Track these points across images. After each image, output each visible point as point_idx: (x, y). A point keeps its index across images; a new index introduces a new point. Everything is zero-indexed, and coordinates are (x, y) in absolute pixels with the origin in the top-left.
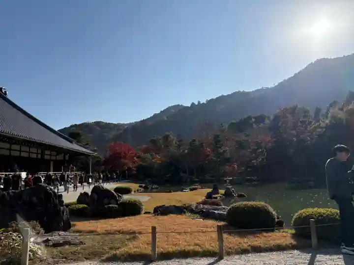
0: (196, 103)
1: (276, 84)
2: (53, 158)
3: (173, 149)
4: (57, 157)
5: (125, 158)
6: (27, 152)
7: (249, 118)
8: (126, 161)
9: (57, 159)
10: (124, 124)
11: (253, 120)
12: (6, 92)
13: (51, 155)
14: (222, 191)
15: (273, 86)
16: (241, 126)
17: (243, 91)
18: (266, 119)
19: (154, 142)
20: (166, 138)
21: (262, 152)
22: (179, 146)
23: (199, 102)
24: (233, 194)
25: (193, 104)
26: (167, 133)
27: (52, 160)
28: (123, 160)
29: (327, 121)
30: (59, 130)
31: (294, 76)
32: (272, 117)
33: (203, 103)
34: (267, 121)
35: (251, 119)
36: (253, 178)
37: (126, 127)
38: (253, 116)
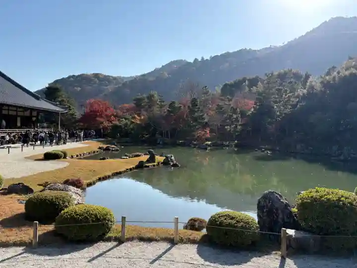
0: (200, 60)
1: (286, 43)
2: (20, 114)
4: (25, 112)
5: (101, 116)
7: (244, 80)
8: (102, 120)
9: (25, 115)
11: (247, 82)
13: (17, 111)
15: (282, 45)
17: (250, 49)
20: (150, 97)
23: (203, 58)
25: (196, 60)
27: (19, 116)
28: (99, 119)
29: (305, 91)
31: (305, 35)
33: (207, 60)
34: (260, 85)
35: (245, 82)
36: (224, 143)
37: (125, 80)
38: (248, 78)
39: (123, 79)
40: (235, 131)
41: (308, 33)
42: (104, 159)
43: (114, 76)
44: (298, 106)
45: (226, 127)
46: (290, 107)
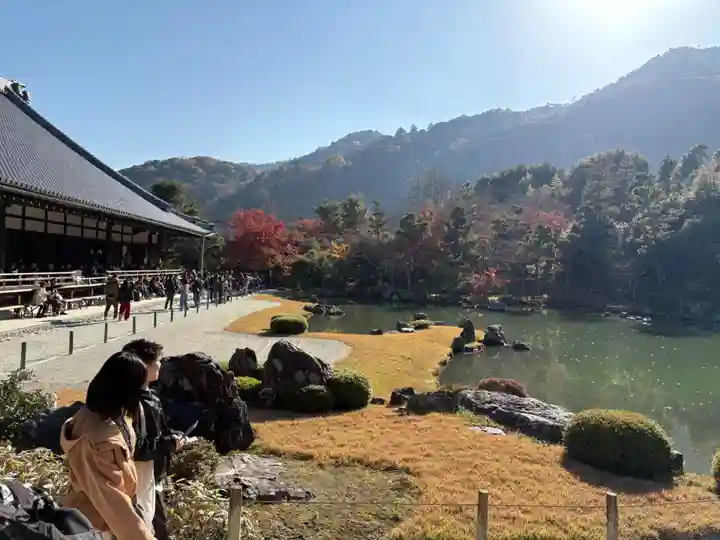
0: (408, 130)
1: (578, 98)
2: (127, 239)
3: (364, 230)
4: (134, 236)
5: (268, 244)
6: (78, 226)
7: (521, 172)
8: (271, 251)
9: (135, 241)
10: (255, 166)
11: (529, 176)
12: (24, 93)
13: (122, 233)
14: (480, 334)
15: (571, 102)
16: (504, 187)
17: (508, 110)
18: (556, 176)
19: (324, 213)
21: (550, 247)
22: (378, 226)
23: (414, 129)
24: (502, 341)
25: (401, 130)
26: (353, 196)
27: (126, 244)
28: (266, 250)
29: (690, 194)
30: (122, 171)
32: (567, 173)
33: (422, 131)
34: (557, 181)
35: (525, 175)
36: (525, 300)
37: (258, 172)
38: (528, 167)
39: (252, 168)
40: (547, 274)
41: (622, 79)
42: (380, 333)
43: (235, 162)
44: (686, 224)
45: (528, 266)
46: (666, 226)
